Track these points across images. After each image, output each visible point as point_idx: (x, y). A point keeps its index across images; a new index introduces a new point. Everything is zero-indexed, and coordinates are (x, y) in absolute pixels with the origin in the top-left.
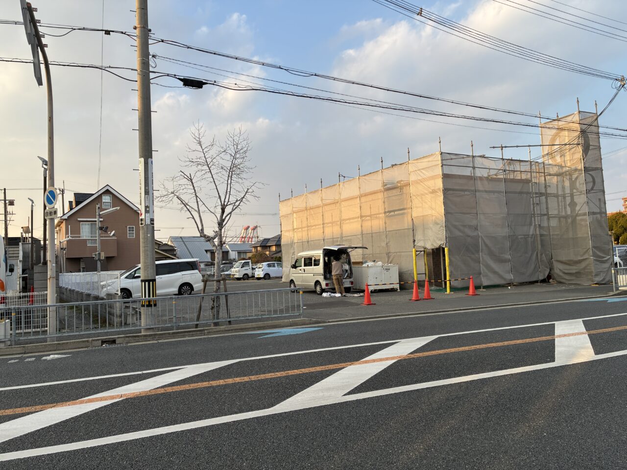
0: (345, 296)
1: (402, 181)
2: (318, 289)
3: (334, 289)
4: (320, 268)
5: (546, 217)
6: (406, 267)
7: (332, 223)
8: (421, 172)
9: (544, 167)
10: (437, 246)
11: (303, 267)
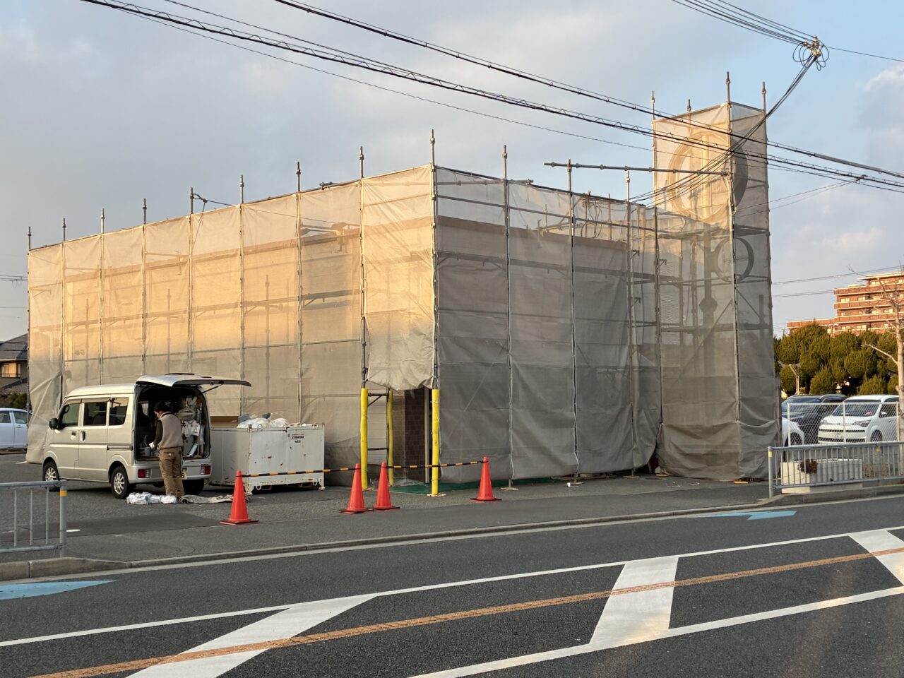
0: (185, 501)
1: (344, 224)
2: (118, 484)
3: (161, 484)
4: (126, 432)
5: (654, 328)
6: (342, 431)
7: (169, 315)
8: (389, 208)
9: (656, 216)
10: (416, 385)
11: (81, 427)
